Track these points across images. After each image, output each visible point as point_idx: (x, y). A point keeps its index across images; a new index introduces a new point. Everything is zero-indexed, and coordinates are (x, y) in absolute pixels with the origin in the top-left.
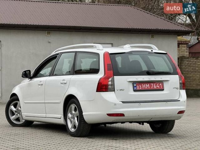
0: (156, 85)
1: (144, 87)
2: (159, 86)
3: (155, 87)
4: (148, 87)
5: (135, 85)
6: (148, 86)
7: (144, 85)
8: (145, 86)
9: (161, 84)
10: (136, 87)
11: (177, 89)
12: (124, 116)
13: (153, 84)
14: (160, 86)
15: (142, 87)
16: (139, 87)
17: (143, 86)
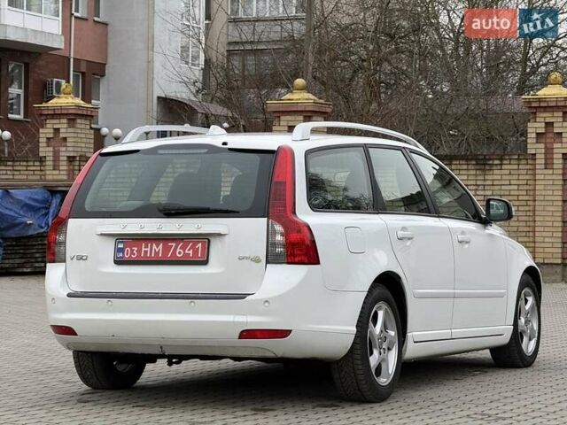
0: (183, 248)
1: (146, 252)
2: (191, 252)
3: (180, 253)
4: (157, 253)
5: (121, 246)
6: (158, 249)
7: (146, 247)
8: (149, 249)
9: (200, 245)
10: (121, 250)
11: (257, 260)
12: (76, 335)
13: (174, 245)
14: (196, 251)
15: (139, 251)
16: (132, 251)
17: (143, 249)
